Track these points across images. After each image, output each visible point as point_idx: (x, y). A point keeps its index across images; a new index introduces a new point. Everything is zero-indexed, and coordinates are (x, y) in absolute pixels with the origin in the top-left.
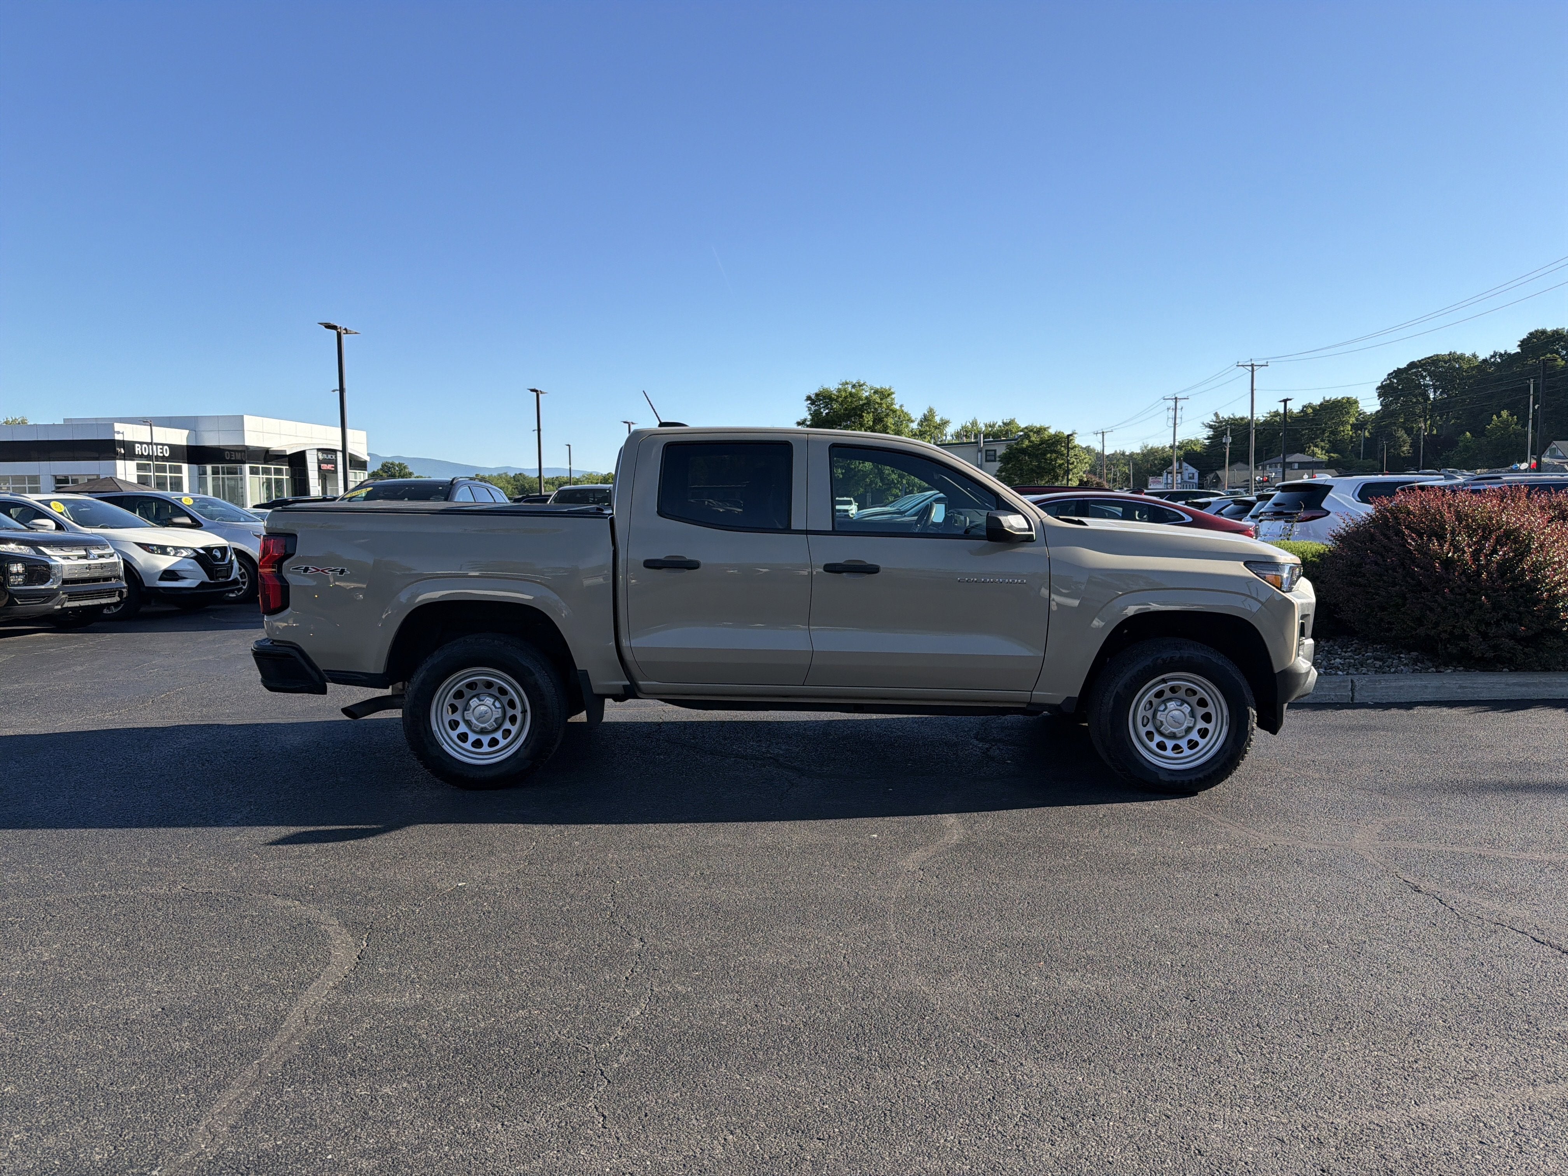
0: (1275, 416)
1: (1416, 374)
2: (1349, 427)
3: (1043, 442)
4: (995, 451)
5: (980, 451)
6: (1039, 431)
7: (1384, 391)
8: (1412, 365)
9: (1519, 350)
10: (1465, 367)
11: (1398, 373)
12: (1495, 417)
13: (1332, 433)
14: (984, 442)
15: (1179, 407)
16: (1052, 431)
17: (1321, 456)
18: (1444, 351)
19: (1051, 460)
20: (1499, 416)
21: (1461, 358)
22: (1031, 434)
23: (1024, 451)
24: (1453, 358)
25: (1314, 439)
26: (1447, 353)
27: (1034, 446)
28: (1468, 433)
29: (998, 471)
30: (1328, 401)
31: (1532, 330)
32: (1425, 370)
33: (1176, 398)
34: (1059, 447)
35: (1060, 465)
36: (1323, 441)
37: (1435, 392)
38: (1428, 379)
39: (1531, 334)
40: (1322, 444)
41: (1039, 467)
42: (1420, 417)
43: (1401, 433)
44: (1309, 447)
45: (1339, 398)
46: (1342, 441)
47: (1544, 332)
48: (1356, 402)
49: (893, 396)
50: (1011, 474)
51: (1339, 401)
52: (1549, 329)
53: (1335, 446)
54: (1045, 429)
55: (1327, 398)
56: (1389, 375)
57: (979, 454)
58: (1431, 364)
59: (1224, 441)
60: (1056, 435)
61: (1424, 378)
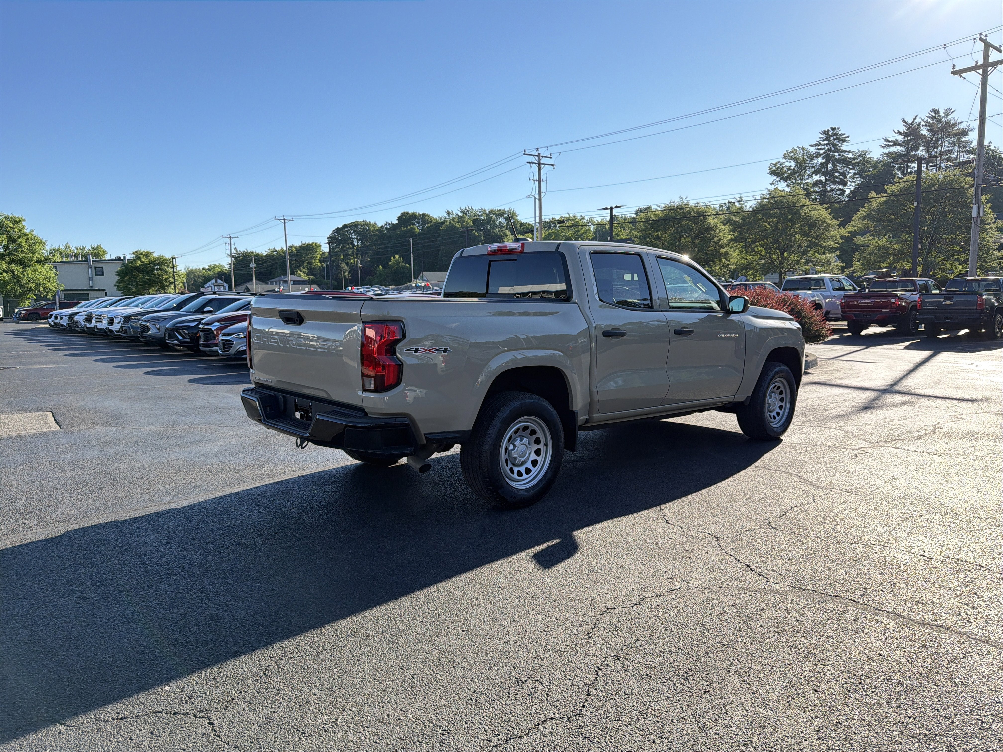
0: (273, 252)
1: (347, 231)
2: (318, 261)
3: (151, 262)
4: (102, 268)
5: (90, 267)
6: (147, 255)
7: (332, 240)
8: (345, 226)
9: (397, 222)
10: (372, 229)
11: (338, 230)
12: (392, 258)
13: (308, 263)
14: (93, 261)
15: (232, 243)
16: (156, 255)
17: (305, 278)
18: (361, 220)
19: (159, 275)
20: (394, 257)
21: (369, 224)
22: (141, 256)
23: (137, 269)
24: (366, 224)
25: (299, 267)
26: (362, 221)
27: (145, 265)
28: (380, 266)
29: (117, 282)
30: (304, 244)
31: (403, 212)
32: (352, 229)
33: (230, 237)
34: (163, 266)
35: (166, 279)
36: (304, 268)
37: (358, 242)
38: (353, 234)
39: (402, 214)
40: (304, 270)
41: (150, 280)
42: (351, 256)
43: (343, 265)
44: (297, 271)
45: (311, 243)
46: (315, 268)
47: (408, 213)
48: (320, 246)
49: (23, 223)
50: (129, 284)
51: (311, 245)
52: (410, 212)
53: (311, 271)
54: (151, 253)
55: (304, 243)
56: (333, 231)
57: (90, 270)
58: (354, 226)
59: (251, 266)
60: (160, 258)
61: (352, 234)
